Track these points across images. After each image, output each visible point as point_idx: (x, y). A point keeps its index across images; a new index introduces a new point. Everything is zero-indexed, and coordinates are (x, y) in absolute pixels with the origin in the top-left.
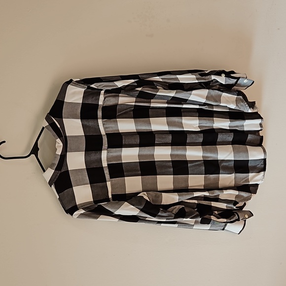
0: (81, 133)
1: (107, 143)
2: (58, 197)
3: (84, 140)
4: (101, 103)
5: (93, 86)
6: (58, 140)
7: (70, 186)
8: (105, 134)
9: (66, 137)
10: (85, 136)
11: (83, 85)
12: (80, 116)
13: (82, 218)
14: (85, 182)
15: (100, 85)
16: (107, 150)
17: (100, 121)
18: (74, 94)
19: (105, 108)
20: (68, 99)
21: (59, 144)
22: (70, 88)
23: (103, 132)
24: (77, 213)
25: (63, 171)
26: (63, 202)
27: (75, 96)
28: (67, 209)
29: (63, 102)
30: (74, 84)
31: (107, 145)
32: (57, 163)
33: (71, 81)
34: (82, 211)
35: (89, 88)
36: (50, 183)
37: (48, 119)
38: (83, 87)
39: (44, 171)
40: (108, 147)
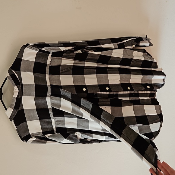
0: (33, 82)
1: (50, 92)
2: (16, 129)
3: (34, 88)
4: (48, 63)
5: (43, 49)
6: (16, 87)
7: (25, 121)
8: (50, 85)
9: (22, 85)
10: (35, 85)
11: (36, 48)
12: (33, 70)
13: (34, 143)
14: (36, 118)
15: (48, 49)
16: (50, 97)
17: (47, 76)
18: (30, 54)
19: (51, 68)
20: (25, 58)
21: (16, 90)
22: (27, 50)
23: (48, 83)
24: (30, 140)
25: (19, 109)
26: (20, 132)
27: (30, 55)
28: (23, 137)
29: (21, 60)
30: (29, 47)
31: (50, 94)
32: (14, 104)
33: (28, 44)
34: (35, 139)
35: (40, 50)
36: (11, 119)
37: (10, 71)
38: (36, 50)
39: (6, 110)
40: (51, 95)
